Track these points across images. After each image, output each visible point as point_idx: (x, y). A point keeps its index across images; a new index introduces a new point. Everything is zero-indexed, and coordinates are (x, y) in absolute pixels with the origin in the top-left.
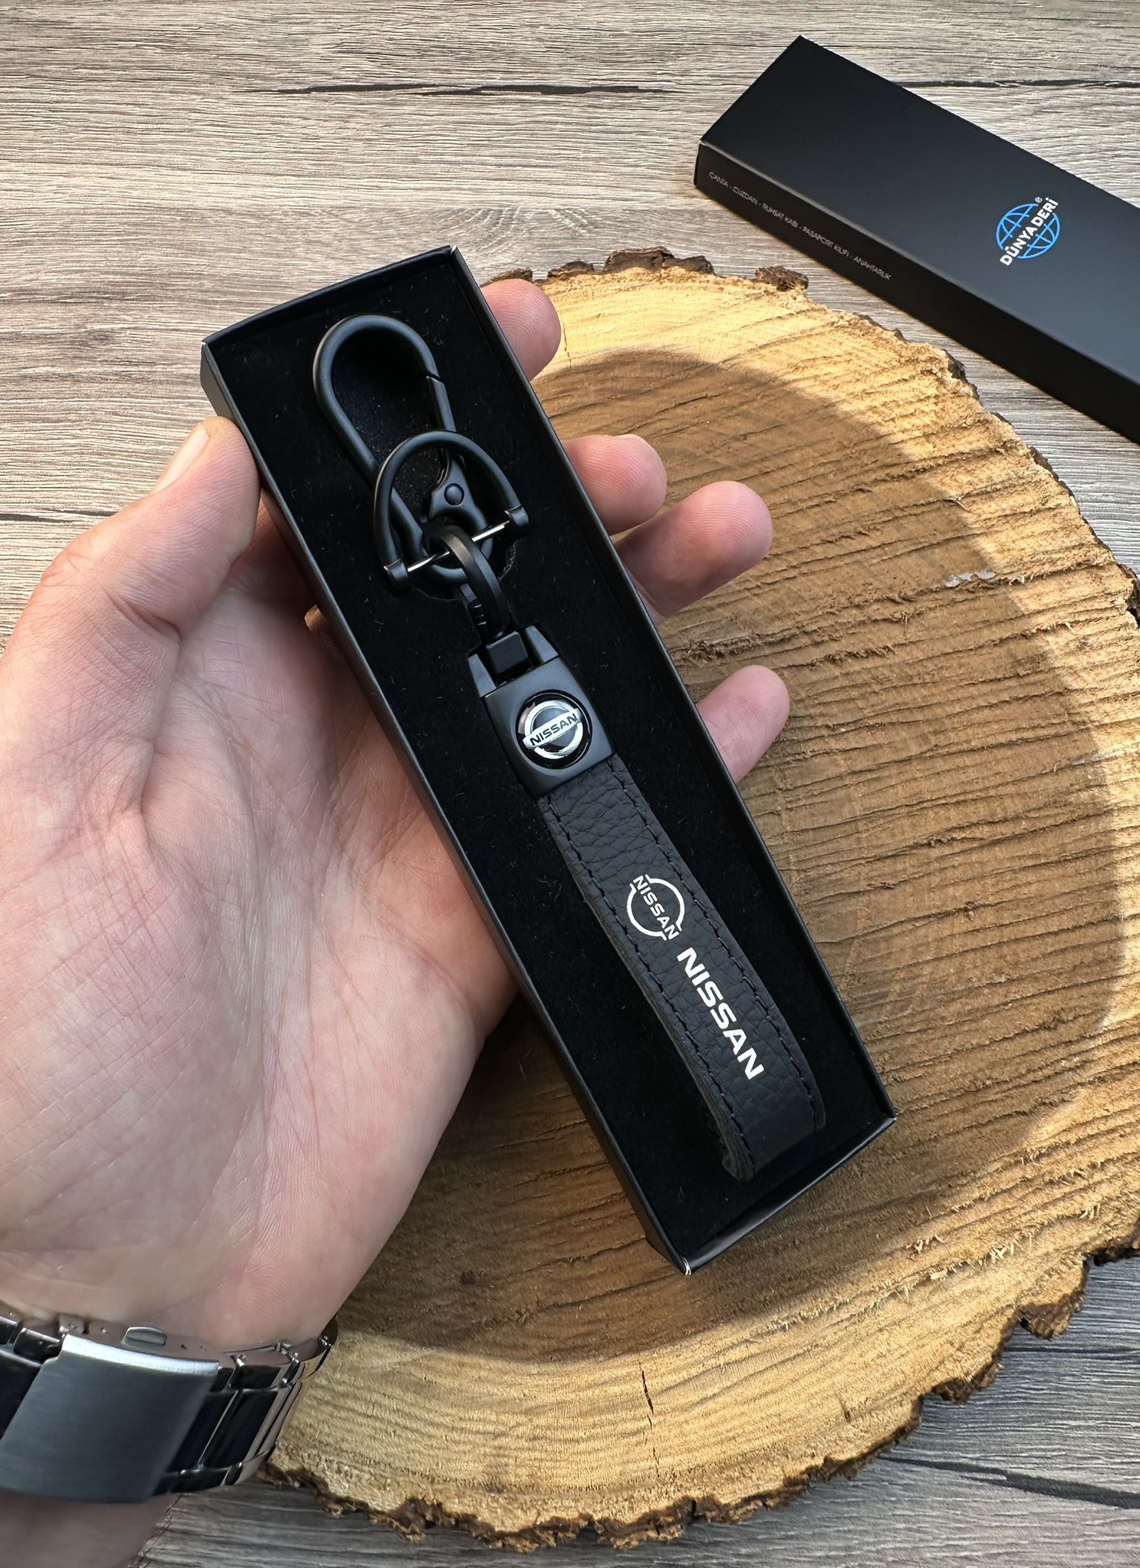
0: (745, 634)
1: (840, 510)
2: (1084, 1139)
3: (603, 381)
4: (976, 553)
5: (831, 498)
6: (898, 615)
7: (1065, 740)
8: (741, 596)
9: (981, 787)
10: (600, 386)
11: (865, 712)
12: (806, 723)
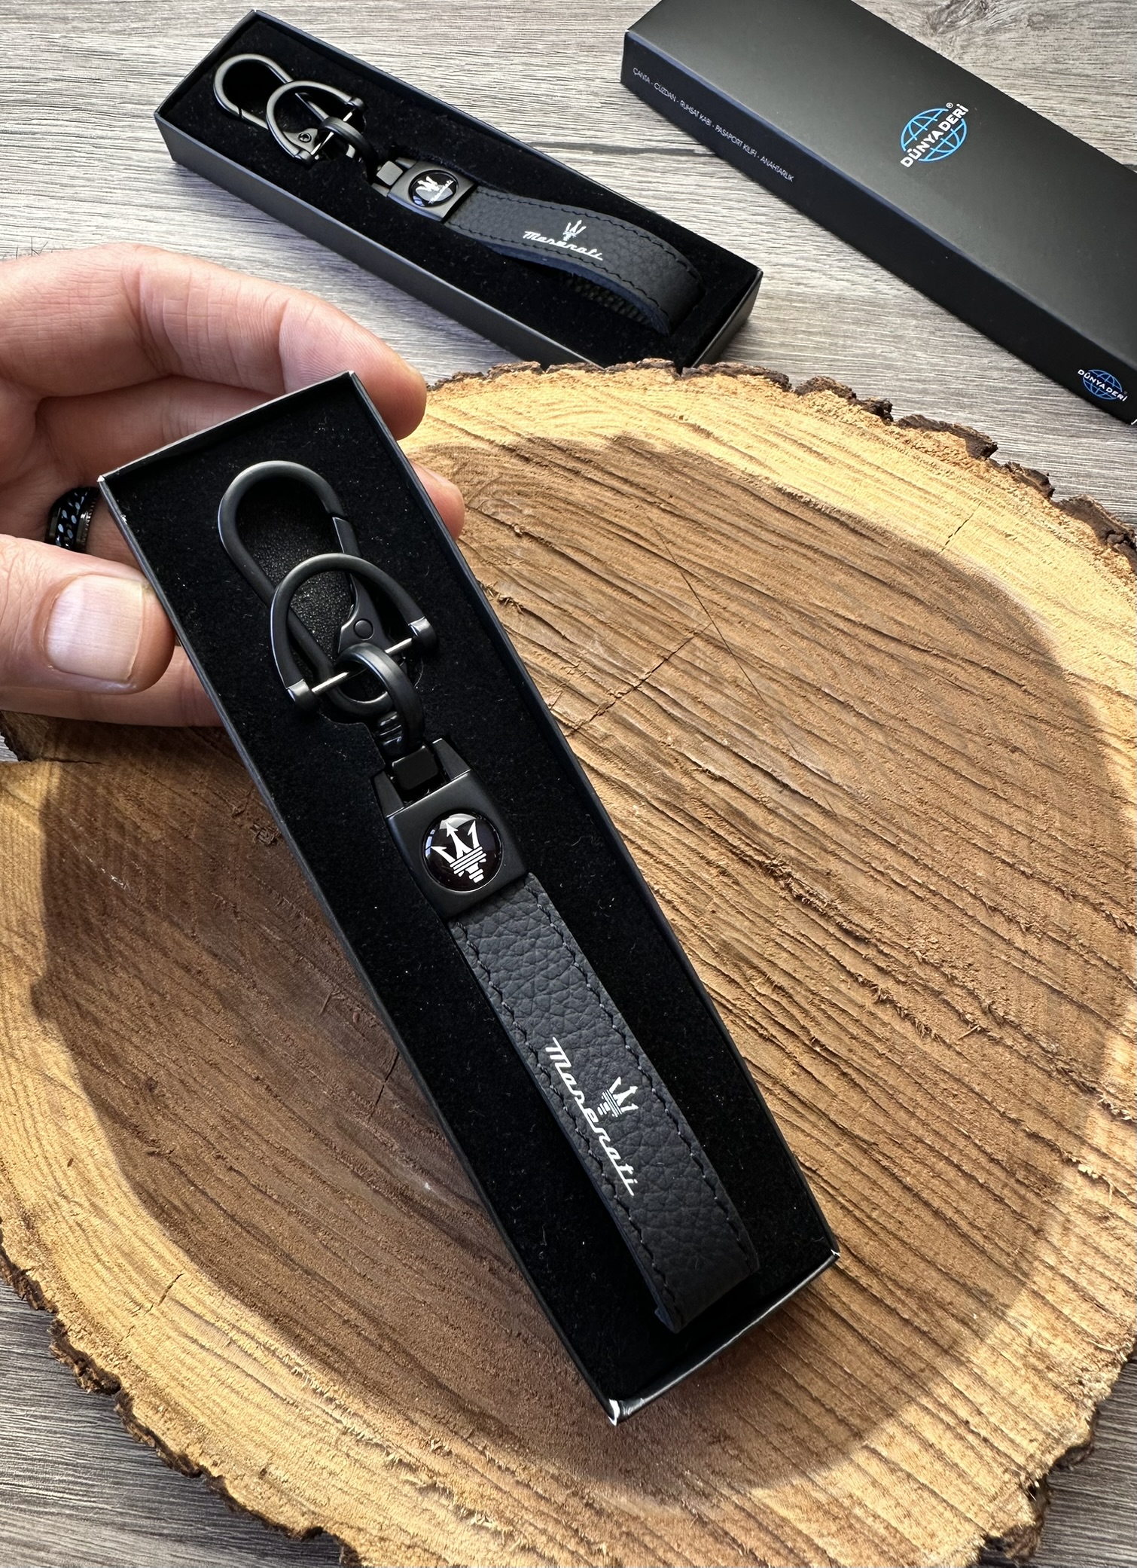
0: (826, 896)
1: (1025, 890)
2: (635, 1540)
3: (950, 591)
4: (1104, 1046)
5: (1029, 871)
6: (968, 1016)
7: (992, 1268)
8: (860, 866)
9: (874, 1215)
10: (942, 592)
11: (851, 1055)
12: (794, 1011)
